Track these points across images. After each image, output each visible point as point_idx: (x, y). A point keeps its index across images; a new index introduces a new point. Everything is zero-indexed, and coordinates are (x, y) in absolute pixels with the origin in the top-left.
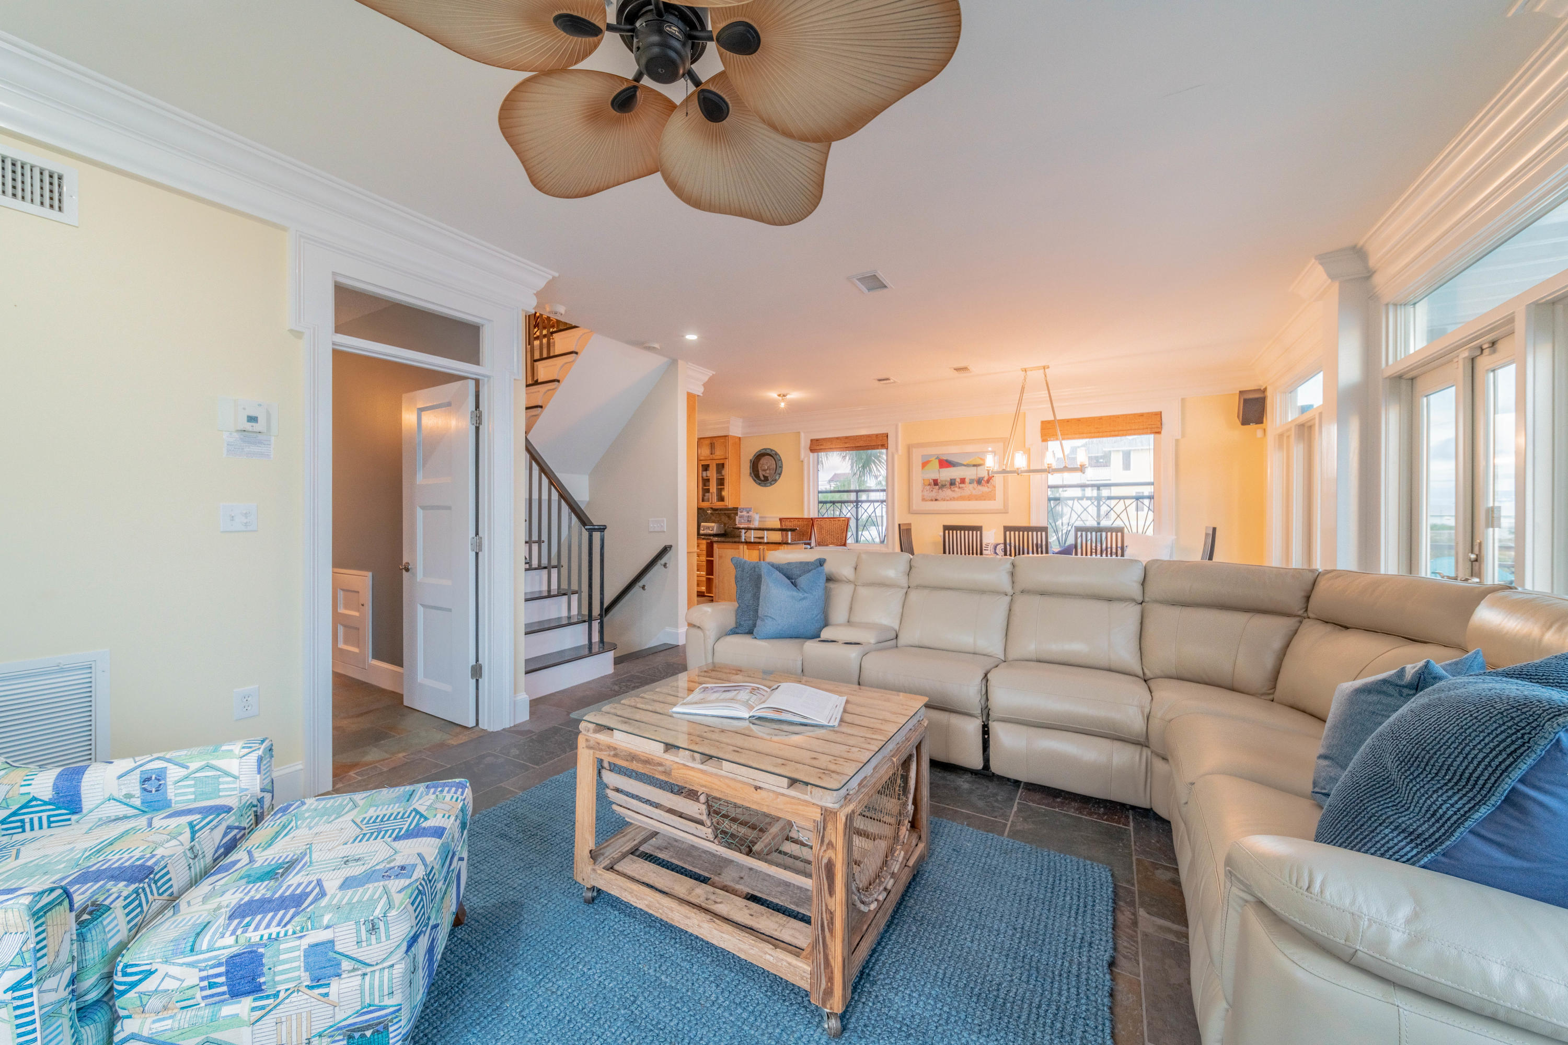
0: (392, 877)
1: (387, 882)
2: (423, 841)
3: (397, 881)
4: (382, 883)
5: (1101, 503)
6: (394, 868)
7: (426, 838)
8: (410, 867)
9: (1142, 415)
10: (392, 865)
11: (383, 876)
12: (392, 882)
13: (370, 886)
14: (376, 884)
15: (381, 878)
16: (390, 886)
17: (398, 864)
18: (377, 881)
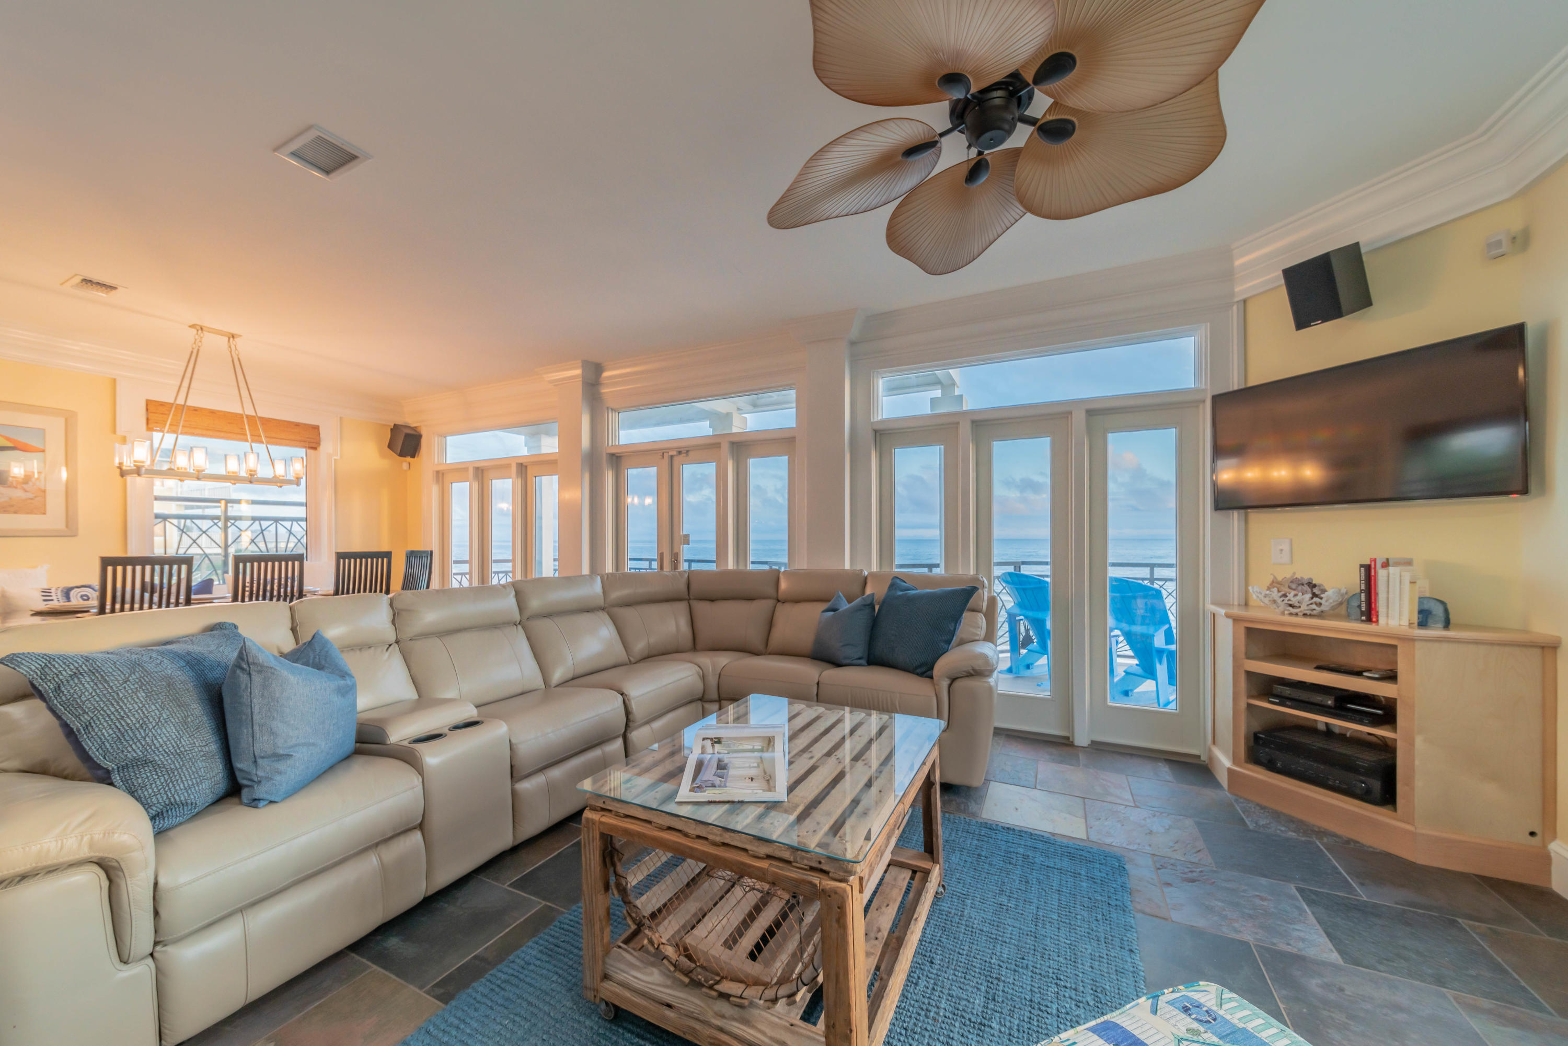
0: (1205, 1009)
1: (1214, 1008)
2: (1135, 1026)
3: (1202, 1001)
4: (1221, 1012)
5: (229, 524)
6: (1196, 1019)
7: (1129, 1028)
8: (1177, 1005)
9: (297, 425)
10: (1195, 1025)
11: (1215, 1020)
12: (1208, 1004)
13: (1235, 1021)
14: (1228, 1017)
15: (1219, 1020)
16: (1214, 1002)
17: (1189, 1020)
18: (1227, 1022)
